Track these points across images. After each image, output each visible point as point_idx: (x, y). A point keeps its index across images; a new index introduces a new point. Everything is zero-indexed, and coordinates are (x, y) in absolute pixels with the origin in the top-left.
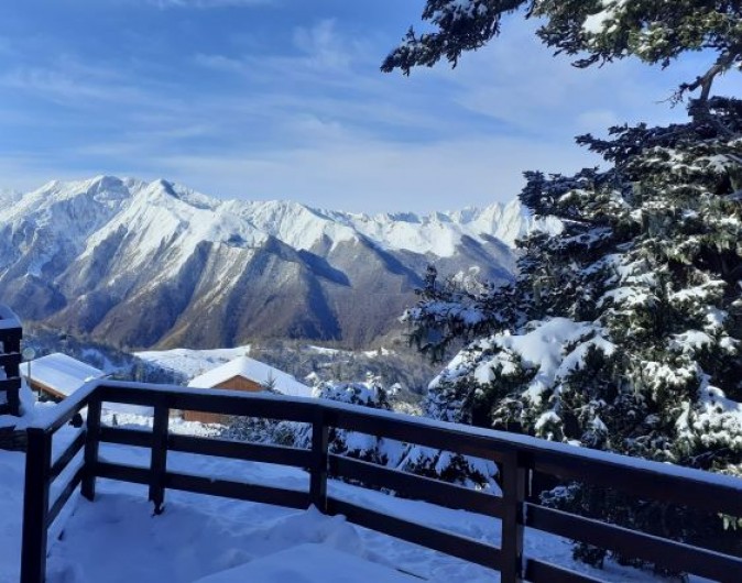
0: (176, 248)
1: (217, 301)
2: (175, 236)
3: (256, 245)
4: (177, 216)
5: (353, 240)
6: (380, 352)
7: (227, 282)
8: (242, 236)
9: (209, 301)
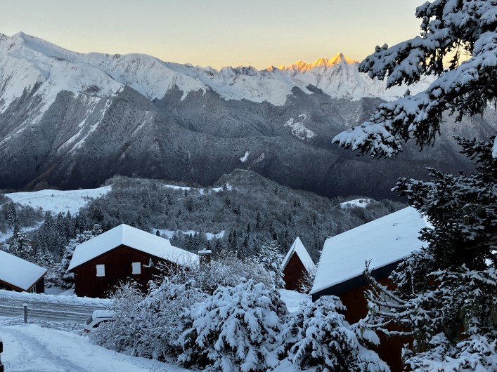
0: (38, 97)
1: (79, 145)
2: (37, 86)
3: (113, 95)
4: (38, 68)
5: (201, 91)
6: (225, 188)
7: (87, 128)
8: (99, 86)
9: (72, 145)
